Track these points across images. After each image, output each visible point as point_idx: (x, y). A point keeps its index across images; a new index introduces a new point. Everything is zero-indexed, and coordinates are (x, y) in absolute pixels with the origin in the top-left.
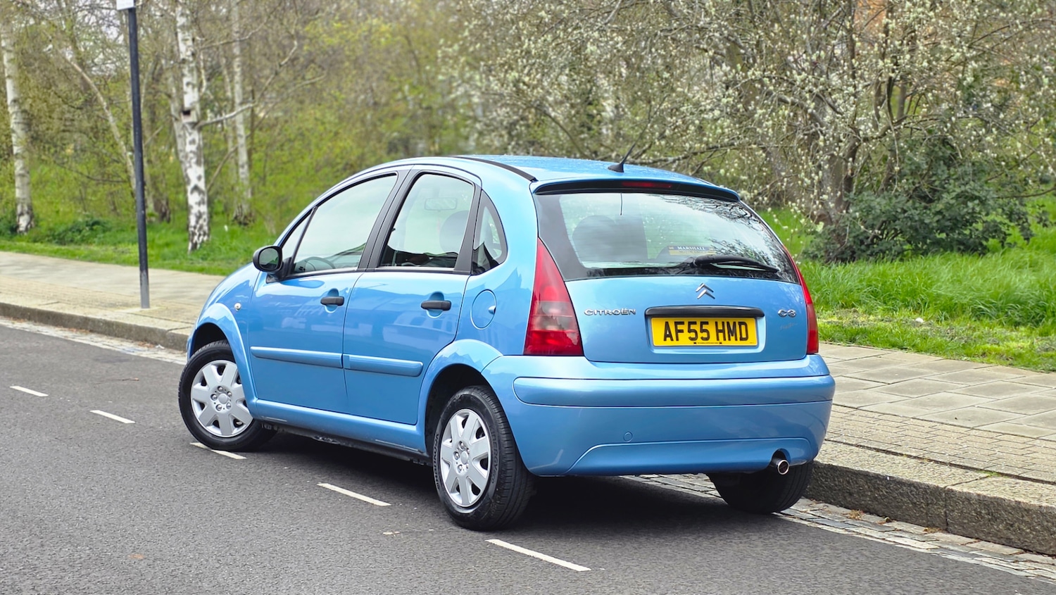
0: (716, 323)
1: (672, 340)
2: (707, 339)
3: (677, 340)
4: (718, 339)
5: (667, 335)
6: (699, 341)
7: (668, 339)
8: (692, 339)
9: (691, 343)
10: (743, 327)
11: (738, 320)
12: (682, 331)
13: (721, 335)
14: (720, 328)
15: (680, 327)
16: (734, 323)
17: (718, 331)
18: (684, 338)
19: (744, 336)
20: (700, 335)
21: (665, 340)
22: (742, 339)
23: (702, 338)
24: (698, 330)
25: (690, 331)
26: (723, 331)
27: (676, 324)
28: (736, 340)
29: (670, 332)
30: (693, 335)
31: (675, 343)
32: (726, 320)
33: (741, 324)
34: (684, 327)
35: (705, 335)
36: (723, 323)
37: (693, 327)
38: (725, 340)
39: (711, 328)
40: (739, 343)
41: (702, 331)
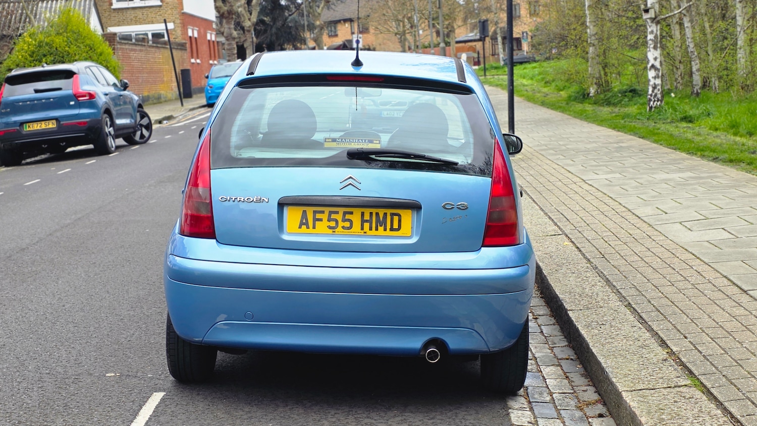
0: (363, 214)
1: (308, 227)
2: (350, 227)
3: (314, 227)
4: (362, 229)
5: (304, 223)
6: (339, 229)
7: (304, 227)
8: (330, 227)
9: (330, 231)
10: (396, 218)
11: (389, 211)
12: (321, 220)
13: (367, 225)
14: (367, 217)
15: (318, 216)
16: (385, 214)
17: (363, 221)
18: (322, 226)
19: (396, 226)
20: (341, 224)
21: (300, 227)
22: (392, 229)
23: (343, 227)
24: (340, 219)
25: (329, 220)
26: (370, 222)
27: (315, 212)
28: (385, 230)
29: (307, 220)
30: (333, 224)
31: (311, 230)
32: (374, 211)
33: (393, 215)
34: (325, 217)
35: (347, 224)
36: (371, 214)
37: (333, 216)
38: (371, 229)
39: (356, 218)
40: (388, 233)
41: (344, 220)
